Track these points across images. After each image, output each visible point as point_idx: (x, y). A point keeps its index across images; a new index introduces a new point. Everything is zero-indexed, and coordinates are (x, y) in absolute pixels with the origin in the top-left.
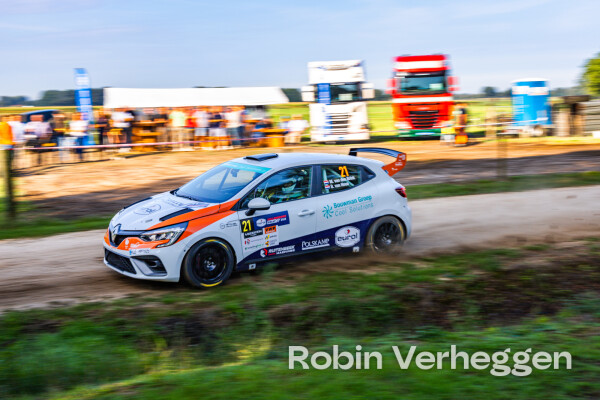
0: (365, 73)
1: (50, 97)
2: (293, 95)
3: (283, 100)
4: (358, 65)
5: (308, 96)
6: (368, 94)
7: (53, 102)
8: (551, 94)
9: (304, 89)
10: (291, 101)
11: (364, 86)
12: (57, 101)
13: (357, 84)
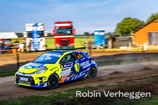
3: (16, 37)
4: (42, 25)
5: (25, 36)
6: (46, 35)
8: (106, 35)
9: (24, 33)
10: (19, 37)
11: (45, 32)
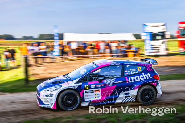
0: (166, 28)
1: (42, 37)
2: (138, 37)
3: (133, 38)
4: (164, 25)
6: (168, 36)
7: (43, 38)
9: (142, 34)
10: (136, 39)
11: (166, 33)
12: (45, 38)
13: (164, 32)
